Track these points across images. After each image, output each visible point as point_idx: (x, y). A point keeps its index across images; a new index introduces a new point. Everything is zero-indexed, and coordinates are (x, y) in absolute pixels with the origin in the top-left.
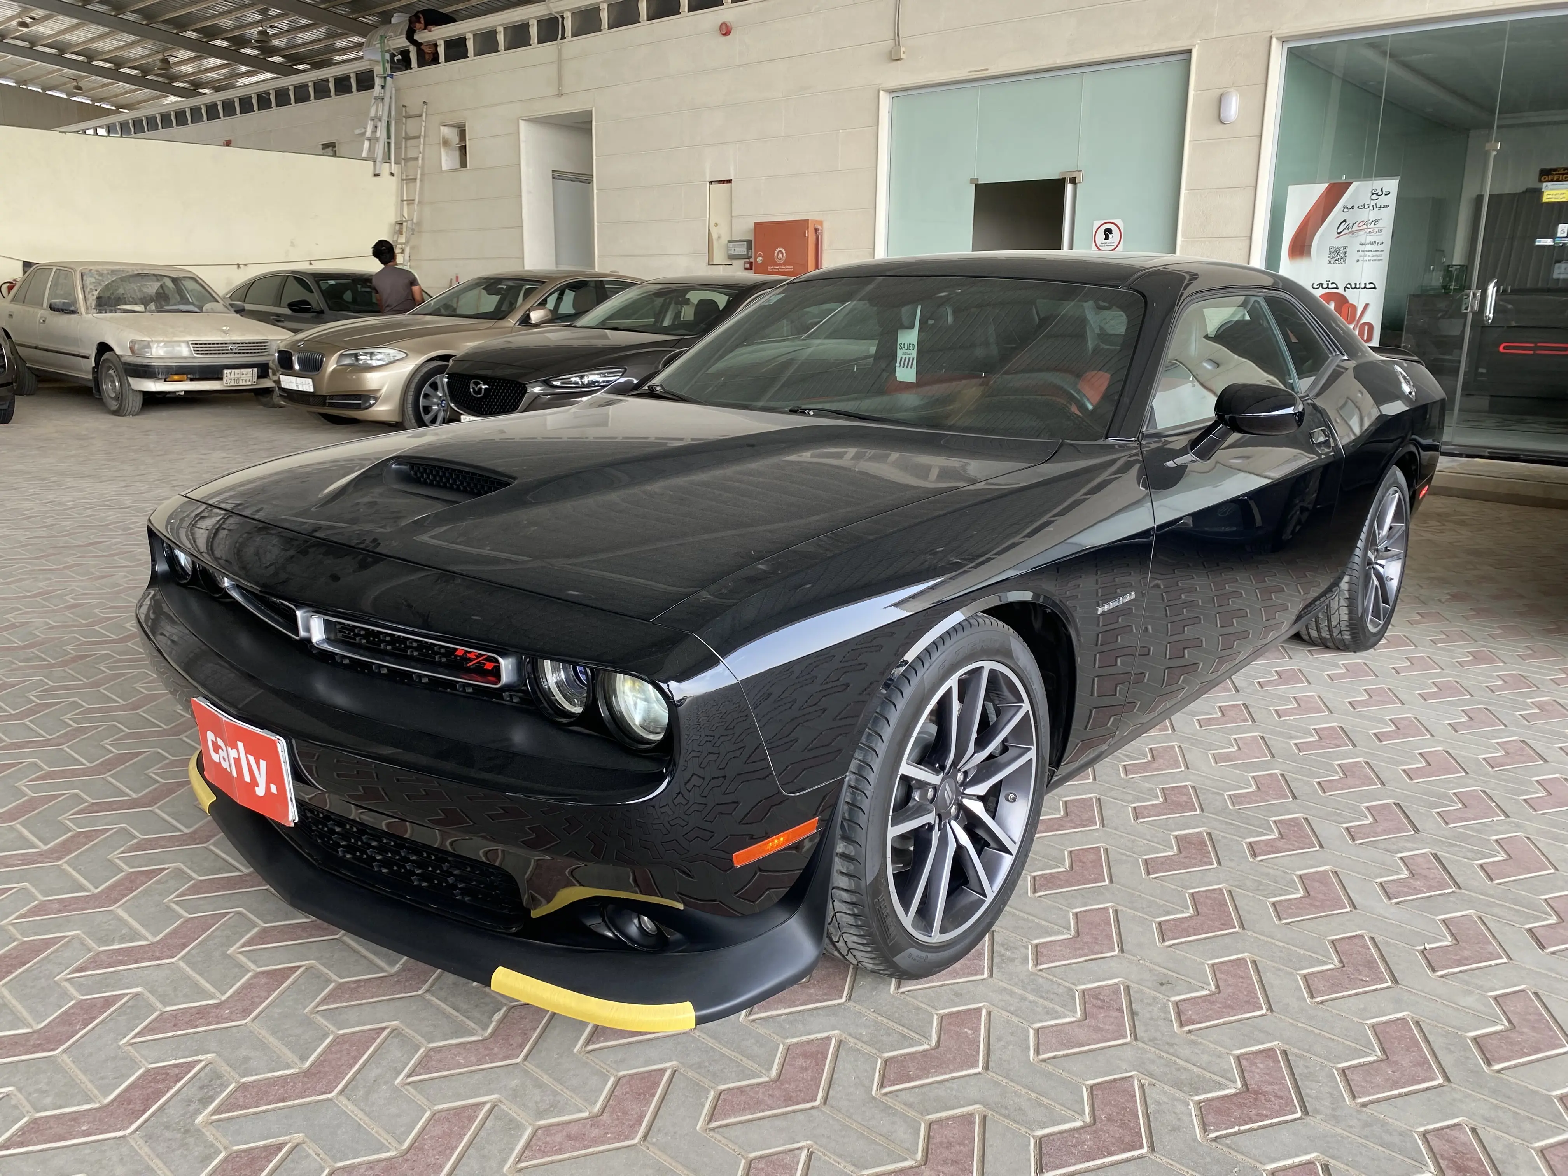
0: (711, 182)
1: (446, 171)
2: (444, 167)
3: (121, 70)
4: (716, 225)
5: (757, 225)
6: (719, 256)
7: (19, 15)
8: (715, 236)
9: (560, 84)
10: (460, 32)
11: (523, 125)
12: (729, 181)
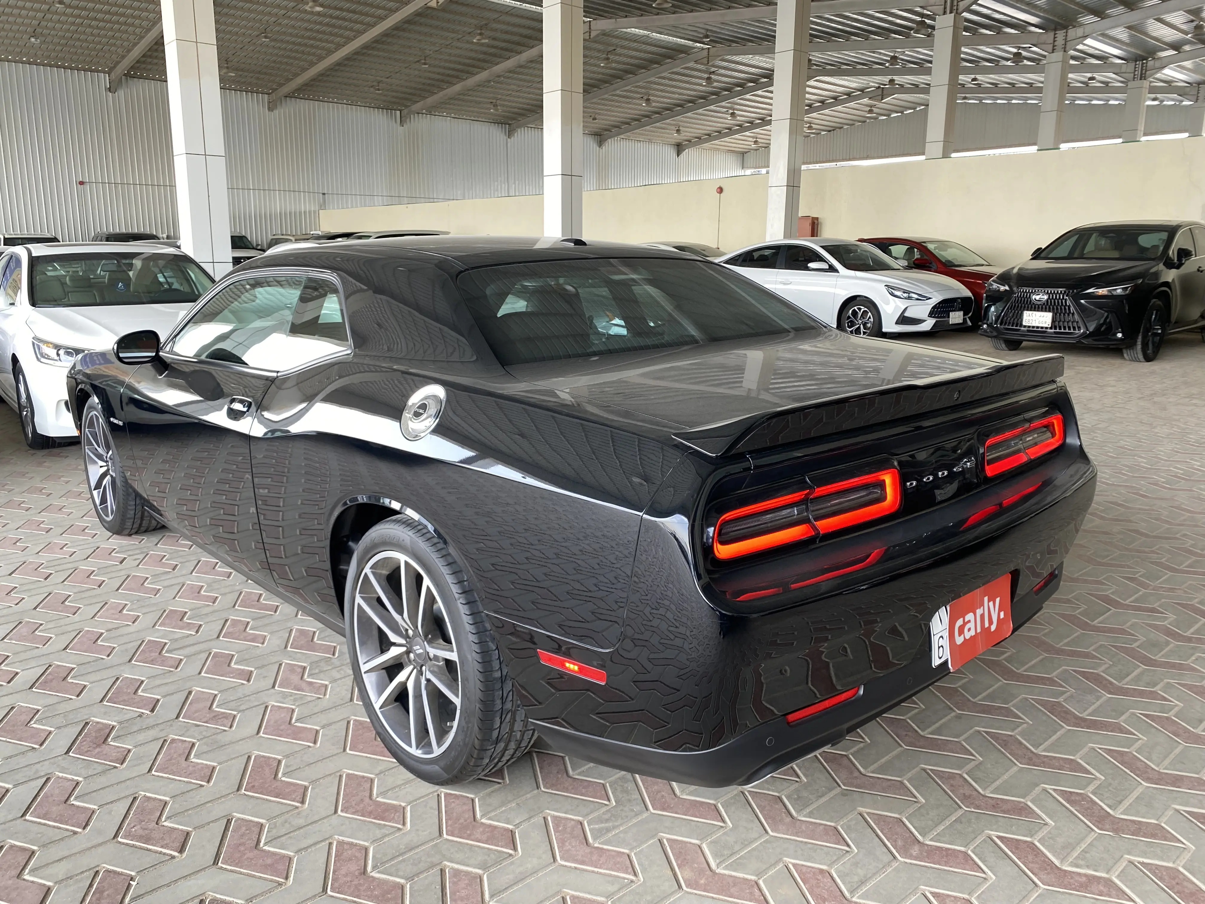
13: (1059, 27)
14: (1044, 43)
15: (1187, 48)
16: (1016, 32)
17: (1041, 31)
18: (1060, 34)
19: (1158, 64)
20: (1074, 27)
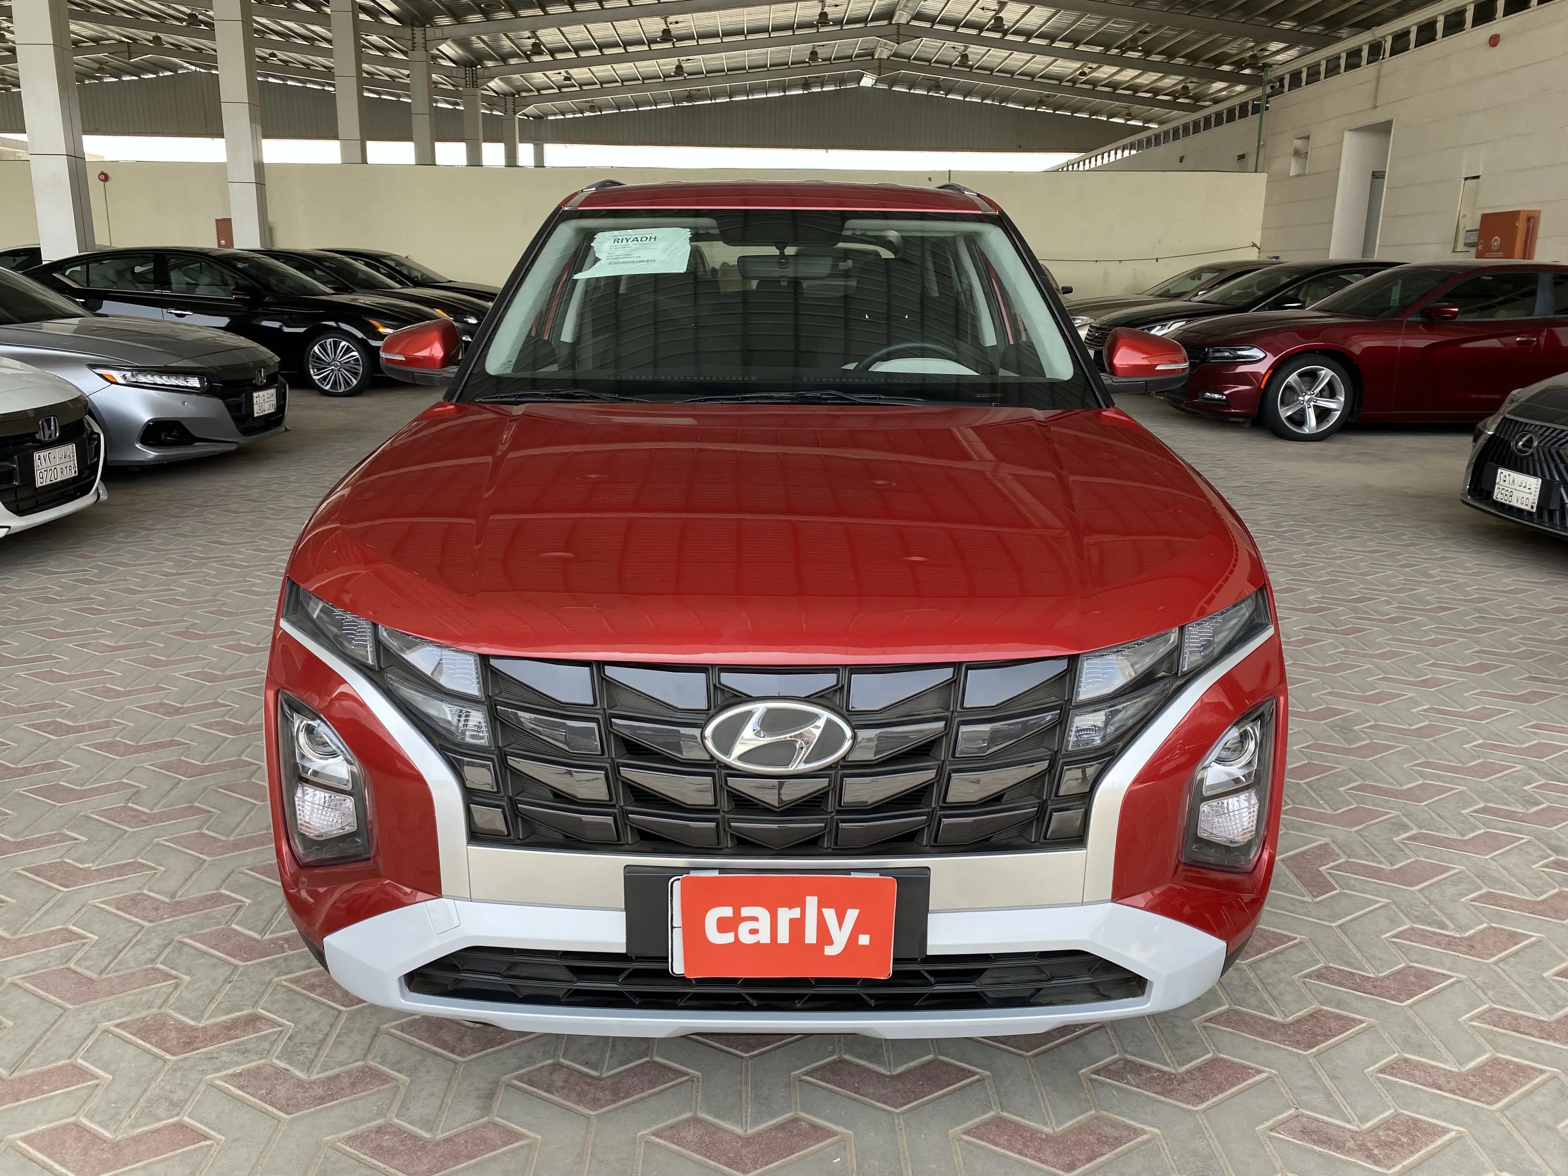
0: (1466, 179)
1: (1293, 177)
2: (1292, 174)
3: (1159, 97)
4: (1464, 216)
5: (1484, 216)
6: (1460, 247)
7: (1081, 67)
8: (1461, 226)
9: (1376, 99)
10: (1316, 60)
11: (1347, 135)
12: (1477, 177)
13: (416, 23)
14: (402, 38)
15: (513, 61)
16: (371, 19)
17: (398, 24)
18: (418, 31)
19: (487, 73)
20: (432, 26)
